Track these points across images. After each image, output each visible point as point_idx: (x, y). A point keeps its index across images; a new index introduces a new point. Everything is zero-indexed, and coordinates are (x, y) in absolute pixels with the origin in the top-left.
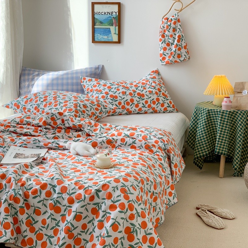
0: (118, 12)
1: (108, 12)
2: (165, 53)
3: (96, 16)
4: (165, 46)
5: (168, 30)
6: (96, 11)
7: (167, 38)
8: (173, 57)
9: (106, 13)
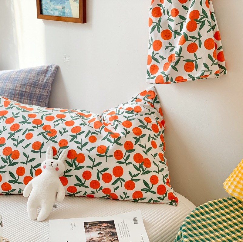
2: (157, 57)
4: (159, 38)
8: (174, 68)
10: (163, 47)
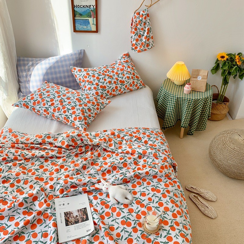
0: (95, 6)
1: (86, 6)
2: (137, 44)
3: (76, 9)
4: (138, 38)
5: (140, 24)
6: (75, 4)
7: (138, 31)
8: (144, 47)
9: (85, 7)
10: (139, 40)
